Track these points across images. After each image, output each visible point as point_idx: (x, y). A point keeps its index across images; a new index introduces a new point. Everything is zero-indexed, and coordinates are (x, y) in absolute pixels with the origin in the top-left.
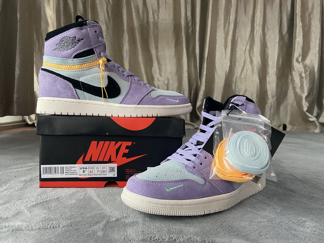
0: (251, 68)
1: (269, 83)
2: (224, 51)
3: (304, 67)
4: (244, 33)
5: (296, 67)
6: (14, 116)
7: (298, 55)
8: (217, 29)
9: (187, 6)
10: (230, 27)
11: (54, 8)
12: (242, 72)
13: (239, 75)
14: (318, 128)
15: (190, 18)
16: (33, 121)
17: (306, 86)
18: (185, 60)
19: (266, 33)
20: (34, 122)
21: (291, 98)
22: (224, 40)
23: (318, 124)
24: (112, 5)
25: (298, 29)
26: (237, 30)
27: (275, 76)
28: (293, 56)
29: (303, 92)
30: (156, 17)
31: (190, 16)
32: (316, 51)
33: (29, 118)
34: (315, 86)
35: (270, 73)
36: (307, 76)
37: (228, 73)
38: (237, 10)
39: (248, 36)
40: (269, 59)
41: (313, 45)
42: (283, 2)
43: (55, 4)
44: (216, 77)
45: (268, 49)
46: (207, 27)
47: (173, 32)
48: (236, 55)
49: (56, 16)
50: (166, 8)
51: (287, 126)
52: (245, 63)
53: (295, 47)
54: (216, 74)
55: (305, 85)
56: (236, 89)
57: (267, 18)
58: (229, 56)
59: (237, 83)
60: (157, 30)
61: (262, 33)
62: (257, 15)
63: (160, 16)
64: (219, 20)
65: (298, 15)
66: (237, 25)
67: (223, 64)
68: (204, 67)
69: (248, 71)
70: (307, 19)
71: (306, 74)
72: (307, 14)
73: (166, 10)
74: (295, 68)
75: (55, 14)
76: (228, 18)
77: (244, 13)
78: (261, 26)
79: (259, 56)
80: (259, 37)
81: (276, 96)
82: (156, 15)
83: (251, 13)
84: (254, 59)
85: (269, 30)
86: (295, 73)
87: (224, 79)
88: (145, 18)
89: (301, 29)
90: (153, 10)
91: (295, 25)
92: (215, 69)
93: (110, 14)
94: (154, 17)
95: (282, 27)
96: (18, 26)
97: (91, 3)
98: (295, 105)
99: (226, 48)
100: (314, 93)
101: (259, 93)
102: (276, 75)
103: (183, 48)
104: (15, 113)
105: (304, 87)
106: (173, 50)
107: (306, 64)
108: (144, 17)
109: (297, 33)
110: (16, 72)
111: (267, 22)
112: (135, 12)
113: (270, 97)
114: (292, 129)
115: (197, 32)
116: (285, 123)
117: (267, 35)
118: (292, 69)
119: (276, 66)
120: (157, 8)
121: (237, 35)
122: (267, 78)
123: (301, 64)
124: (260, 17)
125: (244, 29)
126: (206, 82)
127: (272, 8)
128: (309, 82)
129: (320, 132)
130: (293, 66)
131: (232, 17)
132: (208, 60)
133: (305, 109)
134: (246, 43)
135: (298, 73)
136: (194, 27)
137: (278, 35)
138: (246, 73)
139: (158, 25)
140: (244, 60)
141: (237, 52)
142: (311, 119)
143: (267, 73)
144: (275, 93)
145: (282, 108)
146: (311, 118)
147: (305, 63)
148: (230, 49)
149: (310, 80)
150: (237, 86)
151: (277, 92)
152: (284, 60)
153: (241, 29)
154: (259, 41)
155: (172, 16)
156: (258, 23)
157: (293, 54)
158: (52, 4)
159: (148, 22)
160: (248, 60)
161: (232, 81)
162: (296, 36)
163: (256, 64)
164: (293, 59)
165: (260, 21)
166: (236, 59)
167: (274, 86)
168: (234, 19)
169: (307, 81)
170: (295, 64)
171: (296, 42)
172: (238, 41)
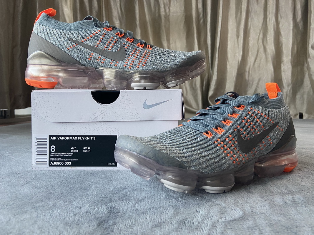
0: (264, 56)
1: (284, 72)
2: (236, 40)
4: (256, 22)
5: (311, 53)
7: (313, 42)
8: (229, 20)
10: (242, 16)
11: (70, 7)
12: (255, 61)
13: (253, 64)
15: (201, 10)
19: (279, 21)
21: (307, 86)
22: (236, 30)
25: (312, 15)
26: (249, 20)
30: (167, 11)
31: (201, 8)
35: (285, 61)
37: (241, 62)
39: (261, 25)
40: (284, 46)
44: (228, 67)
45: (282, 37)
47: (184, 24)
48: (248, 44)
51: (304, 114)
52: (258, 51)
54: (228, 63)
56: (250, 78)
57: (280, 6)
59: (250, 72)
61: (275, 21)
62: (270, 3)
63: (171, 9)
64: (230, 10)
66: (250, 14)
67: (235, 54)
68: (216, 57)
69: (262, 60)
74: (311, 55)
75: (72, 13)
76: (240, 7)
77: (256, 3)
78: (274, 14)
79: (273, 44)
80: (272, 25)
81: (292, 85)
82: (167, 8)
83: (263, 1)
84: (267, 47)
85: (282, 18)
87: (237, 67)
88: (157, 12)
90: (164, 4)
91: (309, 11)
92: (227, 58)
93: (123, 9)
94: (165, 11)
95: (296, 14)
98: (311, 92)
99: (238, 36)
102: (291, 63)
103: (194, 40)
106: (184, 41)
108: (155, 10)
109: (311, 19)
111: (280, 10)
112: (147, 7)
113: (285, 85)
114: (309, 117)
115: (208, 23)
116: (301, 112)
117: (281, 23)
118: (307, 56)
119: (290, 54)
120: (168, 2)
121: (249, 24)
122: (282, 67)
124: (273, 4)
125: (256, 17)
126: (218, 72)
130: (309, 53)
131: (244, 6)
132: (220, 49)
134: (259, 31)
136: (205, 17)
137: (291, 23)
138: (259, 62)
139: (169, 18)
140: (257, 49)
141: (250, 41)
143: (282, 61)
144: (290, 81)
145: (298, 96)
148: (242, 38)
150: (250, 75)
151: (292, 81)
152: (299, 48)
153: (253, 18)
154: (272, 29)
155: (183, 9)
156: (270, 12)
157: (308, 41)
158: (69, 3)
159: (160, 15)
160: (262, 50)
161: (245, 71)
162: (310, 23)
163: (270, 52)
164: (308, 46)
165: (273, 9)
166: (249, 48)
167: (289, 74)
168: (245, 8)
170: (310, 51)
171: (311, 29)
172: (251, 30)
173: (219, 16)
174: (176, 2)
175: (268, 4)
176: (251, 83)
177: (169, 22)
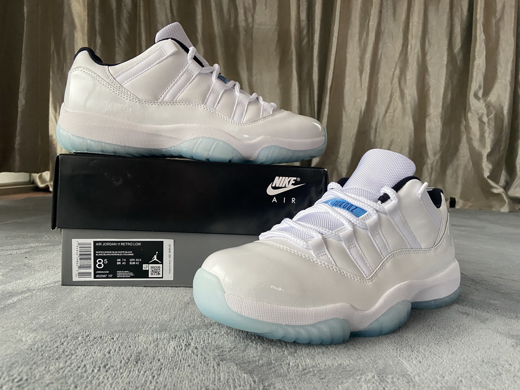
0: (401, 105)
1: (429, 132)
2: (358, 77)
3: (486, 107)
4: (392, 49)
5: (473, 105)
6: (15, 172)
7: (477, 87)
8: (348, 42)
9: (301, 3)
10: (370, 38)
12: (386, 112)
13: (382, 117)
14: (506, 204)
15: (304, 23)
16: (47, 182)
17: (489, 137)
18: (295, 90)
19: (426, 51)
20: (48, 184)
21: (464, 157)
22: (359, 60)
23: (508, 199)
25: (478, 44)
26: (381, 44)
27: (440, 120)
28: (468, 88)
29: (484, 146)
30: (250, 20)
31: (305, 20)
32: (506, 80)
33: (40, 177)
34: (504, 138)
35: (432, 115)
36: (491, 121)
37: (364, 112)
38: (380, 12)
39: (397, 55)
40: (431, 92)
41: (502, 71)
42: (455, 1)
44: (344, 119)
45: (430, 76)
46: (331, 37)
47: (277, 45)
48: (377, 84)
49: (88, 13)
50: (266, 5)
51: (456, 200)
52: (391, 97)
53: (472, 73)
54: (344, 112)
55: (487, 135)
56: (377, 139)
57: (429, 26)
58: (367, 85)
59: (378, 130)
60: (251, 41)
61: (420, 50)
62: (413, 21)
63: (256, 17)
64: (351, 27)
65: (478, 22)
66: (381, 36)
67: (356, 98)
68: (325, 101)
69: (397, 112)
70: (494, 29)
71: (490, 117)
72: (494, 21)
73: (266, 9)
74: (472, 108)
75: (86, 11)
76: (367, 23)
77: (392, 18)
78: (419, 39)
79: (415, 87)
80: (416, 56)
81: (440, 153)
82: (249, 15)
83: (404, 16)
84: (406, 91)
85: (432, 46)
86: (472, 115)
87: (358, 122)
88: (232, 20)
89: (483, 45)
90: (245, 8)
91: (473, 37)
92: (344, 106)
93: (175, 12)
94: (246, 19)
95: (453, 41)
96: (25, 28)
98: (470, 166)
99: (361, 72)
100: (502, 149)
101: (412, 147)
102: (441, 118)
103: (292, 72)
104: (16, 169)
105: (485, 139)
106: (277, 73)
107: (489, 102)
109: (476, 50)
110: (19, 101)
111: (428, 32)
112: (217, 11)
113: (430, 153)
114: (464, 205)
115: (315, 46)
116: (453, 197)
117: (428, 53)
118: (467, 108)
119: (441, 104)
120: (251, 5)
121: (380, 52)
122: (427, 124)
123: (481, 101)
124: (418, 23)
125: (391, 42)
127: (437, 10)
128: (494, 130)
129: (509, 212)
130: (469, 104)
131: (373, 23)
132: (332, 91)
133: (486, 174)
134: (394, 66)
135: (477, 116)
136: (311, 37)
137: (446, 54)
138: (392, 114)
139: (252, 32)
140: (389, 93)
141: (380, 79)
142: (495, 191)
143: (427, 114)
144: (438, 148)
145: (449, 172)
146: (495, 188)
147: (488, 100)
148: (368, 75)
149: (496, 127)
150: (377, 133)
151: (441, 147)
152: (455, 95)
153: (386, 43)
154: (415, 64)
155: (275, 19)
156: (414, 34)
157: (469, 84)
159: (237, 27)
160: (397, 94)
161: (370, 126)
162: (474, 56)
163: (409, 99)
164: (469, 93)
165: (418, 30)
166: (377, 91)
167: (437, 136)
168: (375, 25)
169: (490, 129)
170: (472, 101)
171: (475, 66)
172: (382, 61)
173: (333, 36)
174: (264, 6)
175: (411, 21)
177: (252, 39)
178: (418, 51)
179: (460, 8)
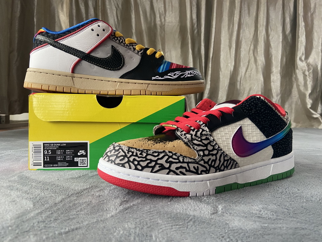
0: (255, 67)
1: (273, 82)
2: (229, 51)
3: (307, 66)
4: (247, 34)
5: (299, 65)
7: (301, 54)
8: (222, 30)
9: (193, 9)
10: (234, 28)
11: (67, 13)
12: (246, 71)
13: (243, 74)
15: (195, 20)
17: (310, 84)
19: (269, 34)
21: (295, 96)
22: (228, 41)
24: (121, 9)
25: (300, 29)
26: (241, 31)
27: (279, 75)
29: (307, 90)
30: (163, 20)
32: (319, 49)
34: (319, 84)
35: (275, 72)
36: (310, 74)
37: (233, 72)
38: (240, 12)
39: (252, 37)
40: (273, 58)
41: (316, 44)
42: (286, 3)
43: (68, 10)
44: (221, 76)
45: (272, 49)
46: (211, 28)
47: (179, 34)
48: (240, 55)
52: (249, 62)
53: (298, 46)
54: (220, 72)
55: (308, 83)
56: (241, 88)
57: (270, 19)
58: (234, 56)
59: (242, 82)
60: (164, 32)
62: (261, 16)
63: (166, 18)
64: (223, 22)
65: (300, 15)
66: (241, 26)
67: (228, 64)
68: (209, 66)
69: (253, 71)
70: (310, 19)
71: (309, 72)
72: (309, 14)
74: (299, 67)
75: (68, 19)
76: (232, 19)
77: (247, 15)
78: (264, 27)
79: (263, 55)
80: (263, 37)
81: (281, 95)
82: (163, 17)
83: (255, 14)
84: (258, 58)
85: (272, 31)
86: (299, 71)
87: (229, 77)
88: (153, 21)
89: (304, 29)
90: (160, 13)
91: (297, 25)
92: (220, 68)
93: (119, 18)
94: (161, 20)
95: (285, 27)
97: (101, 8)
98: (299, 102)
99: (230, 47)
100: (318, 90)
101: (263, 91)
102: (280, 73)
103: (188, 49)
105: (307, 85)
106: (179, 50)
107: (309, 63)
108: (151, 20)
109: (300, 32)
111: (270, 22)
112: (143, 16)
113: (274, 95)
114: (297, 126)
115: (202, 34)
117: (271, 35)
118: (296, 67)
119: (280, 65)
120: (163, 12)
121: (241, 36)
122: (271, 77)
123: (304, 62)
124: (264, 17)
125: (247, 29)
126: (211, 81)
127: (275, 9)
128: (312, 79)
130: (297, 64)
131: (236, 19)
132: (213, 60)
133: (309, 106)
134: (250, 43)
135: (302, 71)
136: (199, 28)
137: (281, 35)
138: (250, 72)
139: (164, 27)
140: (248, 60)
141: (241, 52)
142: (315, 116)
143: (271, 72)
144: (279, 91)
145: (286, 106)
146: (315, 114)
147: (308, 62)
148: (234, 49)
149: (313, 77)
150: (241, 85)
151: (281, 91)
152: (288, 60)
153: (245, 30)
154: (263, 41)
155: (178, 19)
156: (261, 24)
157: (296, 53)
158: (65, 9)
159: (155, 25)
160: (252, 60)
161: (237, 80)
162: (298, 36)
163: (260, 63)
164: (297, 58)
165: (263, 22)
166: (241, 58)
167: (278, 84)
168: (238, 20)
169: (310, 79)
170: (299, 62)
171: (299, 42)
172: (242, 41)
173: (212, 27)
174: (171, 12)
175: (259, 17)
176: (243, 92)
177: (165, 31)
178: (264, 34)
179: (288, 8)
